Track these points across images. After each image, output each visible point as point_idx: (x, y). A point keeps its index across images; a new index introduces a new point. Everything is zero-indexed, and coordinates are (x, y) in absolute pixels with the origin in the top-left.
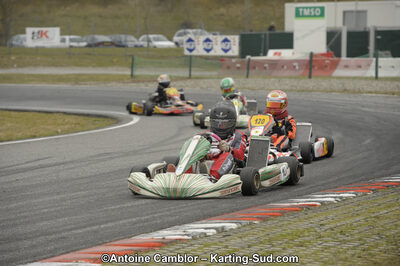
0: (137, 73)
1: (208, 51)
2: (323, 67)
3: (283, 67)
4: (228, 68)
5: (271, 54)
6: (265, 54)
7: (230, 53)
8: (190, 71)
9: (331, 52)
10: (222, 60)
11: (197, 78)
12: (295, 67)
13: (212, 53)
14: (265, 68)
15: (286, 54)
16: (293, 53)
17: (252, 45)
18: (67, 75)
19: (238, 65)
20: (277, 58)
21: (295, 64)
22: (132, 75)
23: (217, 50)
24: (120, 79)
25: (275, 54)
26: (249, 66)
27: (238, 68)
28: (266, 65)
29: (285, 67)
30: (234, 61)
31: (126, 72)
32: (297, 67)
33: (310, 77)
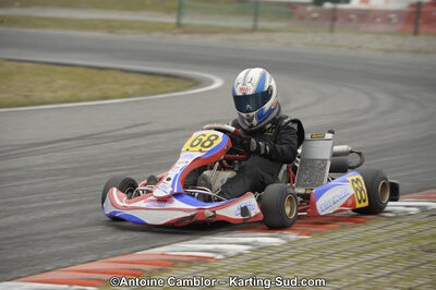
0: (186, 20)
2: (431, 21)
3: (374, 18)
4: (302, 18)
5: (356, 1)
6: (347, 1)
8: (256, 20)
10: (294, 8)
11: (265, 30)
12: (390, 20)
14: (350, 20)
18: (91, 20)
19: (315, 15)
20: (364, 6)
21: (393, 16)
22: (179, 25)
24: (162, 28)
25: (361, 1)
26: (333, 16)
27: (315, 19)
28: (353, 16)
29: (379, 20)
30: (310, 9)
31: (171, 19)
32: (395, 21)
33: (416, 33)
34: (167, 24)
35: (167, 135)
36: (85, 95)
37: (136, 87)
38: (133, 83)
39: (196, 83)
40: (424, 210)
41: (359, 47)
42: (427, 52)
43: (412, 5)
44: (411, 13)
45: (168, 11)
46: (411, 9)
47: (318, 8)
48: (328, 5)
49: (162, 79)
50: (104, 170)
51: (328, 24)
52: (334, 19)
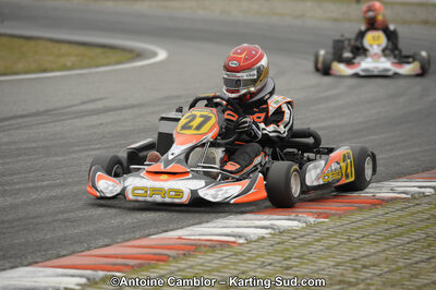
35: (130, 111)
36: (20, 66)
37: (73, 59)
39: (138, 55)
41: (302, 16)
49: (99, 50)
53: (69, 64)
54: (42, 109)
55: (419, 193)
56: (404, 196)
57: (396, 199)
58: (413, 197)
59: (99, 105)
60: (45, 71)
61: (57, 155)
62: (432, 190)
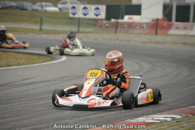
0: (44, 27)
1: (85, 15)
2: (163, 28)
3: (136, 27)
4: (101, 26)
5: (127, 18)
6: (122, 18)
7: (99, 17)
8: (79, 27)
9: (165, 18)
10: (97, 21)
11: (83, 32)
12: (143, 27)
13: (88, 16)
14: (124, 27)
15: (136, 19)
16: (141, 19)
17: (114, 12)
19: (107, 25)
20: (130, 21)
22: (41, 29)
23: (91, 15)
24: (33, 31)
25: (129, 18)
26: (116, 26)
27: (107, 27)
28: (125, 26)
29: (138, 27)
30: (104, 22)
31: (37, 27)
32: (145, 28)
33: (156, 34)
34: (34, 29)
35: (43, 84)
38: (21, 58)
40: (173, 119)
41: (130, 40)
42: (163, 43)
43: (153, 20)
44: (153, 24)
45: (35, 23)
46: (153, 22)
47: (108, 22)
48: (113, 20)
49: (36, 56)
50: (14, 101)
51: (114, 29)
52: (117, 27)
53: (21, 63)
54: (3, 83)
55: (164, 120)
56: (157, 121)
57: (153, 123)
58: (161, 122)
59: (30, 81)
60: (9, 66)
61: (4, 104)
62: (170, 119)
